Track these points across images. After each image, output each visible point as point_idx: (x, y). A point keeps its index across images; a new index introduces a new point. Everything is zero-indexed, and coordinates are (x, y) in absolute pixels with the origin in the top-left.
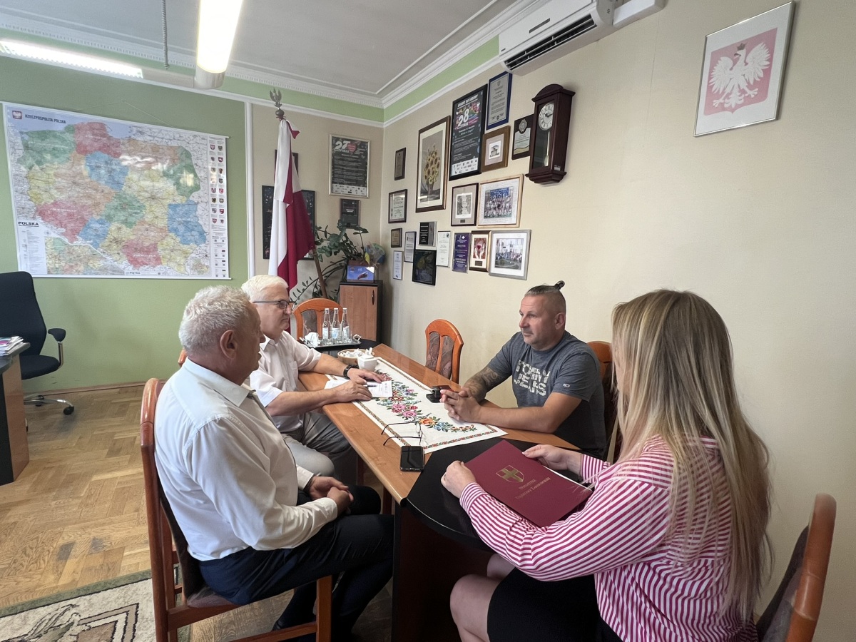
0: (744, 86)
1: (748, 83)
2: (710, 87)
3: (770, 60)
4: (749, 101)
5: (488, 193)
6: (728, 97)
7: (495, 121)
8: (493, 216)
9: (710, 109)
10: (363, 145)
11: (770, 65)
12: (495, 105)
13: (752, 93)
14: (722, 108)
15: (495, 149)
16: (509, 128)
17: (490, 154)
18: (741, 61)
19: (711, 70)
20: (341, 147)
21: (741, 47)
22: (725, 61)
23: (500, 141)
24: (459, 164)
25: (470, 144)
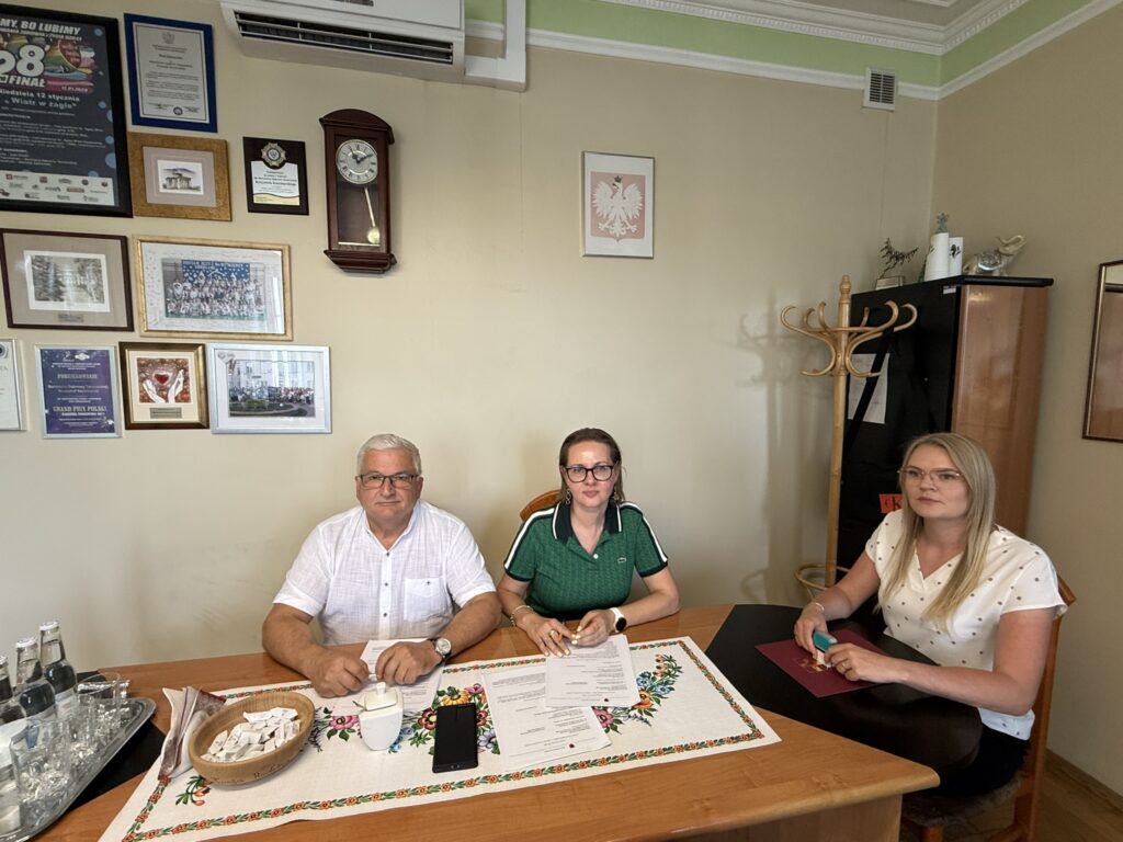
0: (624, 218)
1: (628, 217)
2: (594, 209)
3: (643, 202)
4: (630, 235)
5: (175, 265)
6: (612, 224)
7: (169, 114)
8: (204, 315)
9: (596, 232)
11: (644, 207)
12: (161, 79)
13: (634, 228)
14: (606, 234)
15: (178, 176)
16: (225, 146)
17: (162, 180)
18: (619, 194)
19: (593, 192)
21: (618, 180)
22: (604, 188)
23: (200, 165)
24: (14, 173)
25: (70, 138)
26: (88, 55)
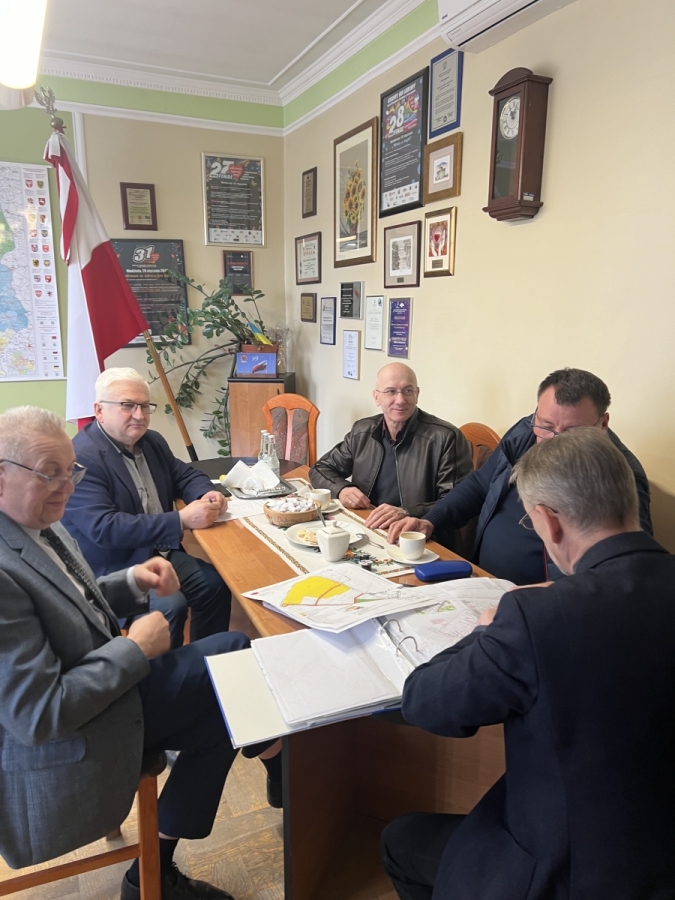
7: (442, 124)
10: (254, 165)
12: (441, 99)
15: (442, 169)
16: (460, 135)
17: (435, 175)
20: (220, 170)
23: (449, 157)
24: (392, 191)
25: (407, 160)
26: (417, 99)
